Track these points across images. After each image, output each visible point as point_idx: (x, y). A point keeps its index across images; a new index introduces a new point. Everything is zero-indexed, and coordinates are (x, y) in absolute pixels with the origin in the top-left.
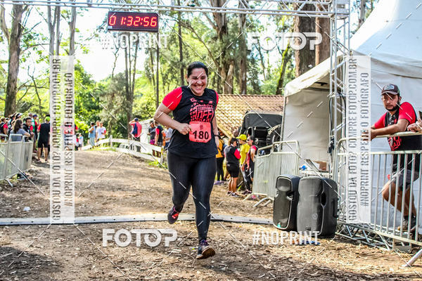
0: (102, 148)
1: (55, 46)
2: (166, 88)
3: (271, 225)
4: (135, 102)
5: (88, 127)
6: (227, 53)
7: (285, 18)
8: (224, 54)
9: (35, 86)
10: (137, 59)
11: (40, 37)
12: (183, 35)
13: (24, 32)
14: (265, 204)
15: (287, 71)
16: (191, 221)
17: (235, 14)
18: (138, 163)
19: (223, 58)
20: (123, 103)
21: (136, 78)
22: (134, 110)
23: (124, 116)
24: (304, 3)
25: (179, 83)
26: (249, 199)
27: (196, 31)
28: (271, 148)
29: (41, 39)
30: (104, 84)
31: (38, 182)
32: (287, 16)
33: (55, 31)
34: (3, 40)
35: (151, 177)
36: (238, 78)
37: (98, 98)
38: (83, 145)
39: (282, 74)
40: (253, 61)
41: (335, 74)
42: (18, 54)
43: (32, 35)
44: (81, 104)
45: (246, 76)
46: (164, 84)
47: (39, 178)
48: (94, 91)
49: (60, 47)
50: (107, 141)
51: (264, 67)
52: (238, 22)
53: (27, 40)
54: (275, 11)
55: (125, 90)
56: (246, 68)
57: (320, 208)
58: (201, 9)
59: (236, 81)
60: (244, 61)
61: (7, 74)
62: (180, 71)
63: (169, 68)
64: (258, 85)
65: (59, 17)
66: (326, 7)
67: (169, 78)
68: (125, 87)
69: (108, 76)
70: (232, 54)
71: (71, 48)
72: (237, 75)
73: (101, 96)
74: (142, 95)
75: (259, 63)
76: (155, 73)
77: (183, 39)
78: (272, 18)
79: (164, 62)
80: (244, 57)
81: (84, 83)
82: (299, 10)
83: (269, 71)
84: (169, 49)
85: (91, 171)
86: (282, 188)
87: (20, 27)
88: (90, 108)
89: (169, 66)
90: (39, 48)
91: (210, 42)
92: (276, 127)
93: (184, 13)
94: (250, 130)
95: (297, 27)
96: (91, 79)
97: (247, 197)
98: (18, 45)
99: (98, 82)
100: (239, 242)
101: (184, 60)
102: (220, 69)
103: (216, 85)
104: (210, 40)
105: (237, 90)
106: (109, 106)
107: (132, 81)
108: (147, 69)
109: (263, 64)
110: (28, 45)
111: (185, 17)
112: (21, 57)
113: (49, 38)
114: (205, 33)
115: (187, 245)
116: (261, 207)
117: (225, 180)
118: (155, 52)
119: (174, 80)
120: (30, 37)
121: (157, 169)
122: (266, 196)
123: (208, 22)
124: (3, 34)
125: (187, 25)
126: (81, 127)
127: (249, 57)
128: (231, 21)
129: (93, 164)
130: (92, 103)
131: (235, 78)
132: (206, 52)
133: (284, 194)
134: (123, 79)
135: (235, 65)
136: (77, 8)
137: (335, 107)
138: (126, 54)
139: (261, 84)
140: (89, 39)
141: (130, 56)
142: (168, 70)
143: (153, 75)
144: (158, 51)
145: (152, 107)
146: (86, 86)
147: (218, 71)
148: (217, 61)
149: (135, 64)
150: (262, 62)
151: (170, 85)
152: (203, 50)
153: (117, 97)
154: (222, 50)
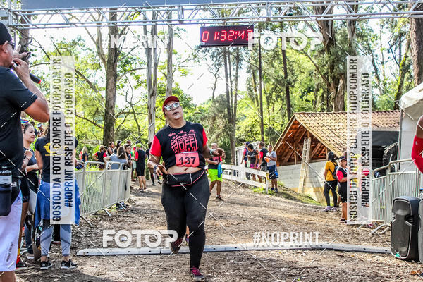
1: (152, 70)
2: (271, 108)
3: (389, 254)
4: (239, 124)
6: (336, 67)
8: (332, 67)
9: (134, 113)
10: (239, 78)
11: (137, 61)
13: (120, 57)
14: (383, 231)
15: (406, 83)
16: (297, 250)
17: (344, 24)
18: (242, 190)
19: (331, 72)
20: (225, 127)
21: (238, 99)
22: (237, 134)
23: (227, 140)
25: (285, 103)
28: (387, 168)
29: (138, 64)
30: (206, 107)
31: (137, 212)
33: (152, 53)
34: (100, 66)
35: (256, 206)
39: (400, 87)
42: (115, 80)
43: (129, 60)
46: (268, 104)
47: (138, 207)
48: (194, 116)
49: (158, 70)
51: (379, 81)
52: (347, 32)
53: (124, 65)
55: (226, 112)
61: (105, 101)
62: (285, 89)
63: (273, 86)
67: (274, 97)
68: (227, 109)
70: (341, 68)
71: (169, 71)
73: (201, 119)
74: (245, 117)
75: (373, 76)
76: (258, 92)
77: (287, 55)
78: (386, 26)
79: (268, 81)
83: (385, 84)
84: (273, 66)
86: (399, 212)
87: (116, 52)
89: (273, 84)
90: (137, 73)
91: (316, 56)
92: (393, 145)
95: (413, 33)
96: (190, 103)
98: (115, 70)
99: (198, 105)
100: (350, 272)
101: (289, 77)
102: (329, 85)
103: (326, 102)
104: (316, 53)
107: (234, 102)
108: (249, 89)
109: (378, 77)
110: (125, 70)
112: (118, 83)
113: (146, 61)
115: (292, 276)
116: (378, 235)
117: (338, 207)
118: (257, 70)
119: (279, 99)
120: (127, 62)
121: (262, 196)
122: (383, 223)
124: (101, 61)
128: (339, 32)
132: (313, 67)
133: (403, 219)
134: (224, 101)
138: (227, 74)
139: (377, 99)
140: (187, 60)
141: (230, 76)
142: (272, 89)
143: (257, 95)
144: (260, 69)
145: (256, 129)
146: (186, 111)
147: (326, 87)
148: (325, 77)
149: (236, 85)
150: (377, 74)
151: (275, 105)
152: (309, 65)
153: (218, 121)
154: (330, 63)
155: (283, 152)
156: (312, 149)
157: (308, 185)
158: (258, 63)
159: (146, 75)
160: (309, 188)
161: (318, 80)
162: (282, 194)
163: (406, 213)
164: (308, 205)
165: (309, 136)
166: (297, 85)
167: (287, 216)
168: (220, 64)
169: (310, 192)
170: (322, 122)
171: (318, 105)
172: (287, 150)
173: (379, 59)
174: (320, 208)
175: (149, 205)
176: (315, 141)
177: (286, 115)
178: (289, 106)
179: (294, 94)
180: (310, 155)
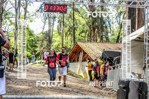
0: (37, 64)
1: (18, 18)
2: (66, 38)
4: (53, 44)
5: (31, 55)
6: (94, 23)
7: (121, 8)
8: (93, 23)
10: (54, 25)
11: (11, 14)
12: (75, 15)
13: (4, 12)
14: (112, 93)
15: (122, 32)
17: (99, 6)
19: (93, 26)
20: (47, 45)
21: (53, 33)
22: (52, 48)
24: (133, 1)
25: (72, 36)
26: (104, 90)
27: (81, 13)
28: (115, 67)
30: (39, 36)
31: (9, 79)
32: (122, 7)
33: (18, 11)
36: (99, 35)
37: (36, 42)
38: (29, 63)
39: (119, 33)
40: (106, 27)
41: (147, 34)
42: (2, 21)
43: (8, 13)
44: (28, 44)
45: (103, 34)
46: (66, 37)
47: (9, 77)
48: (34, 39)
49: (20, 18)
50: (40, 61)
52: (100, 9)
53: (5, 15)
54: (116, 5)
55: (48, 39)
56: (103, 30)
57: (139, 95)
58: (83, 3)
59: (98, 36)
60: (102, 27)
62: (73, 31)
63: (68, 29)
64: (108, 38)
65: (20, 5)
66: (143, 3)
67: (68, 34)
68: (48, 37)
69: (41, 32)
70: (96, 24)
72: (99, 33)
73: (37, 41)
74: (56, 41)
75: (109, 28)
76: (62, 31)
77: (75, 17)
78: (115, 8)
79: (66, 27)
80: (102, 25)
81: (30, 35)
82: (131, 5)
83: (113, 32)
84: (68, 21)
85: (33, 74)
86: (121, 85)
88: (32, 46)
90: (11, 19)
92: (117, 57)
93: (75, 5)
94: (105, 58)
95: (127, 12)
96: (33, 33)
97: (103, 89)
98: (1, 17)
99: (36, 35)
101: (75, 26)
102: (91, 30)
103: (89, 37)
105: (99, 40)
106: (41, 46)
107: (51, 34)
108: (58, 29)
109: (110, 29)
110: (5, 18)
111: (76, 7)
112: (2, 23)
113: (15, 14)
114: (85, 14)
116: (110, 94)
117: (93, 81)
118: (62, 22)
119: (70, 35)
122: (112, 89)
123: (86, 9)
125: (77, 10)
126: (28, 54)
127: (104, 25)
128: (96, 9)
129: (33, 71)
130: (33, 44)
131: (98, 35)
132: (85, 23)
133: (122, 88)
134: (47, 34)
135: (98, 28)
136: (28, 2)
137: (147, 49)
139: (110, 37)
140: (33, 16)
141: (51, 24)
142: (68, 30)
143: (61, 32)
144: (63, 22)
145: (60, 47)
146: (31, 37)
147: (90, 31)
148: (90, 27)
149: (53, 27)
150: (110, 27)
151: (69, 37)
152: (83, 22)
153: (44, 42)
154: (93, 22)
155: (71, 57)
156: (83, 56)
157: (81, 71)
158: (63, 19)
159: (15, 20)
160: (81, 72)
161: (86, 28)
162: (70, 74)
163: (124, 86)
164: (81, 79)
165: (82, 51)
166: (78, 30)
167: (73, 84)
168: (47, 19)
169: (82, 74)
170: (88, 46)
171: (86, 38)
172: (73, 56)
173: (111, 22)
174: (86, 81)
175: (14, 76)
176: (85, 53)
177: (73, 41)
178: (74, 38)
179: (76, 33)
180: (83, 58)
